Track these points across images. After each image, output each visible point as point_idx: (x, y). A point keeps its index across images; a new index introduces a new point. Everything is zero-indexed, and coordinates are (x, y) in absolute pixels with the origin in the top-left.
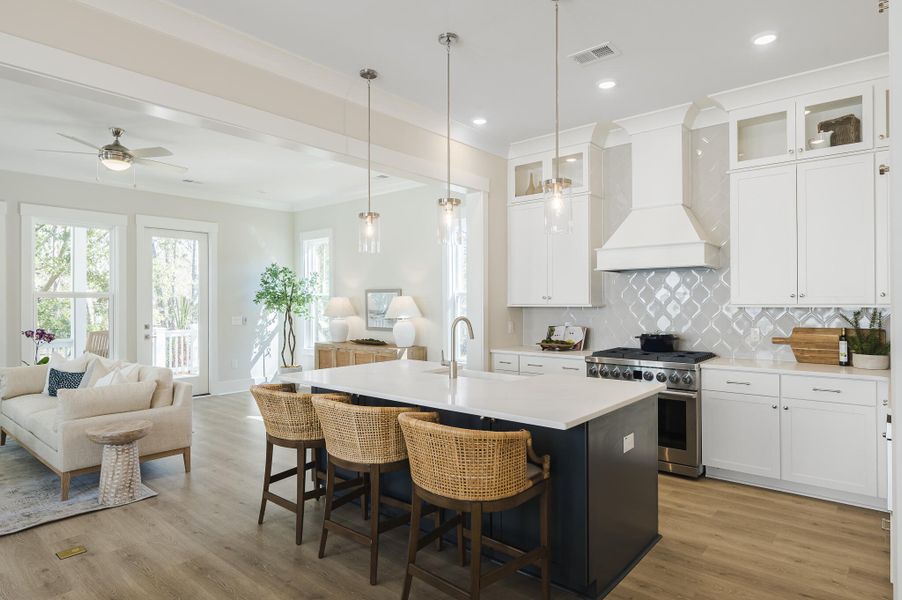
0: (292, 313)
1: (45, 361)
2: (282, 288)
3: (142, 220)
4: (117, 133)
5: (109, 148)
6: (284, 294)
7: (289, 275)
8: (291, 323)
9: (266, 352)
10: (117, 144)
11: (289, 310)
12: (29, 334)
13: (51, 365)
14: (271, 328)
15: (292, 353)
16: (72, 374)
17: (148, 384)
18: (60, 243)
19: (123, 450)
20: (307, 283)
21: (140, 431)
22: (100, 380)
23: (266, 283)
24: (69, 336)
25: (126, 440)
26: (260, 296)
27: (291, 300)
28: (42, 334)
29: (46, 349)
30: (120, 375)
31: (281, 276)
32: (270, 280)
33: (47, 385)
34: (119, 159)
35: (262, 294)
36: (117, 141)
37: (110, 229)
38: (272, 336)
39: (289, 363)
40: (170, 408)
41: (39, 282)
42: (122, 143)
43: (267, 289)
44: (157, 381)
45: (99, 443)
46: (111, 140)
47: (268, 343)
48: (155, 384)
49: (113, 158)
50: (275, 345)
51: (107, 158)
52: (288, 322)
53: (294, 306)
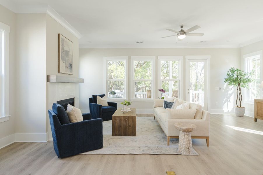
0: (240, 87)
1: (163, 98)
2: (236, 76)
3: (187, 57)
4: (182, 27)
5: (180, 32)
6: (237, 79)
7: (239, 72)
8: (240, 90)
9: (228, 101)
10: (182, 30)
11: (239, 85)
12: (160, 90)
13: (165, 99)
14: (231, 92)
15: (240, 102)
16: (170, 103)
17: (193, 110)
18: (166, 69)
19: (186, 134)
20: (249, 75)
21: (193, 129)
22: (178, 106)
23: (229, 75)
24: (168, 91)
25: (187, 131)
26: (227, 80)
27: (241, 81)
28: (162, 90)
29: (163, 95)
30: (184, 105)
31: (236, 72)
32: (231, 74)
33: (164, 105)
34: (182, 35)
35: (228, 79)
36: (182, 29)
37: (179, 61)
38: (231, 95)
39: (239, 106)
40: (201, 120)
41: (162, 78)
42: (183, 30)
43: (230, 77)
44: (197, 109)
45: (178, 130)
46: (180, 29)
47: (229, 97)
48: (196, 110)
49: (181, 35)
50: (233, 98)
51: (179, 35)
52: (238, 90)
53: (242, 84)
